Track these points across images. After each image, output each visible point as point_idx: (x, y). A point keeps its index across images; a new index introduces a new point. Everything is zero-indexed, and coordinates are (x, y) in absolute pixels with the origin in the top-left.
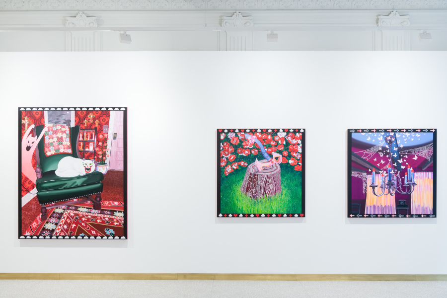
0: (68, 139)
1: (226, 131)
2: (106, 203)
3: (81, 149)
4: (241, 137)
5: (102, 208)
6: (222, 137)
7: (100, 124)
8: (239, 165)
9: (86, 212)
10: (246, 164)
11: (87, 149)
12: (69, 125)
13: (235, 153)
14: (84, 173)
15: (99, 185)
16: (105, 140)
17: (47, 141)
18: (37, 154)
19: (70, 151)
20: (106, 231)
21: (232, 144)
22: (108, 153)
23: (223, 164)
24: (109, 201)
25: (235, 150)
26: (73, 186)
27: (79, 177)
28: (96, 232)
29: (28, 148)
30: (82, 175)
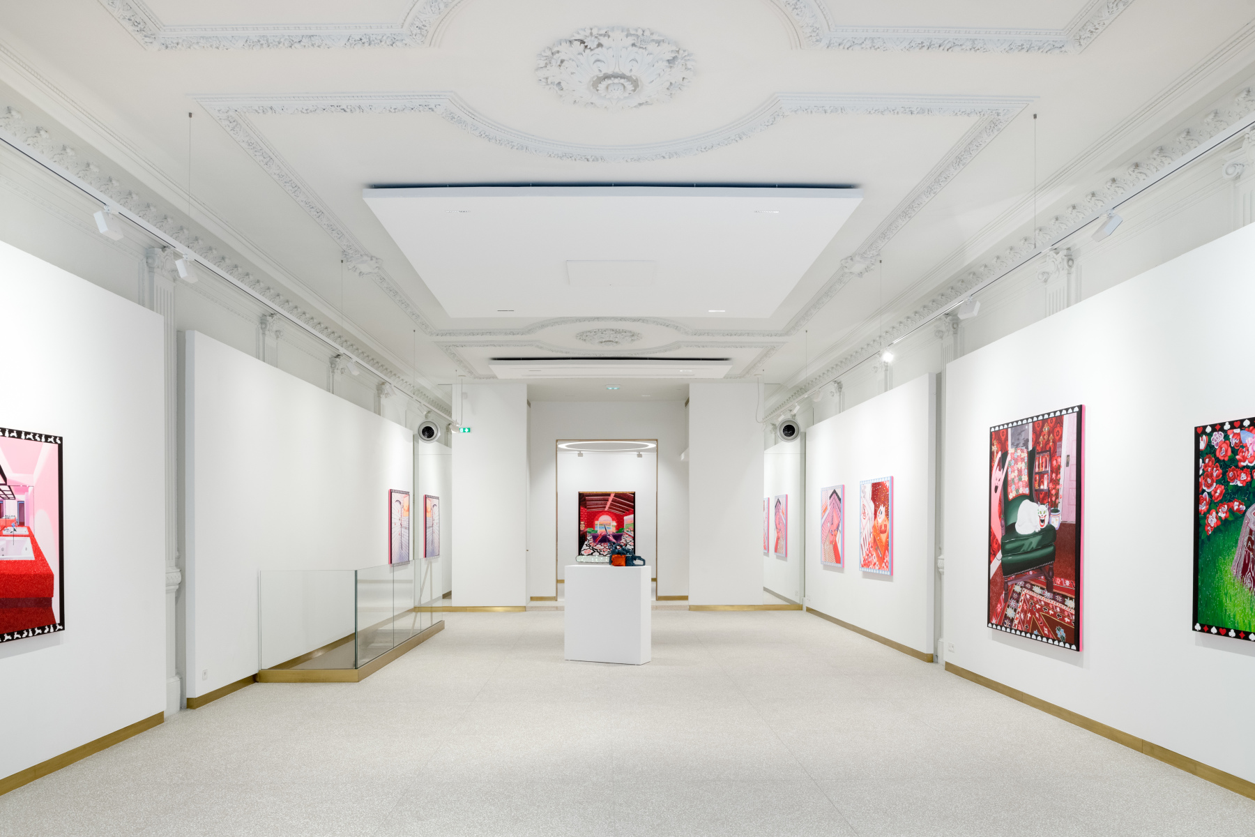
0: (1026, 471)
1: (1209, 430)
2: (1058, 581)
3: (1037, 487)
4: (1234, 441)
5: (1054, 590)
6: (1202, 446)
7: (1054, 442)
8: (1231, 510)
9: (1040, 595)
10: (1243, 507)
11: (1042, 487)
12: (1027, 448)
13: (1223, 480)
14: (1038, 529)
15: (1050, 549)
16: (1059, 467)
17: (1011, 476)
18: (1002, 498)
19: (1027, 491)
20: (1057, 632)
21: (1218, 460)
22: (1061, 493)
23: (1203, 508)
24: (1060, 578)
25: (1224, 474)
26: (1029, 550)
27: (1035, 534)
28: (1049, 631)
29: (996, 488)
30: (1037, 531)
